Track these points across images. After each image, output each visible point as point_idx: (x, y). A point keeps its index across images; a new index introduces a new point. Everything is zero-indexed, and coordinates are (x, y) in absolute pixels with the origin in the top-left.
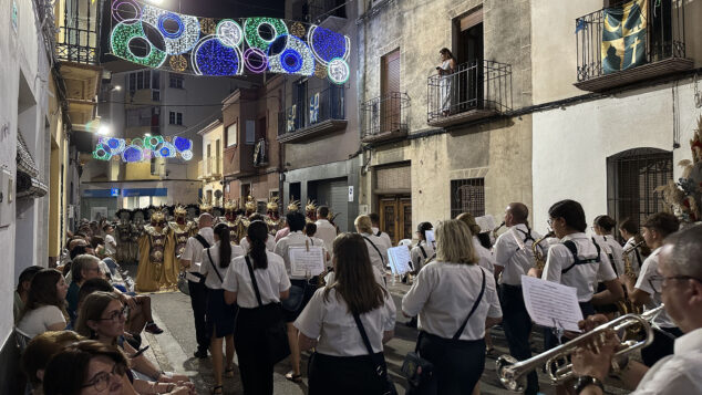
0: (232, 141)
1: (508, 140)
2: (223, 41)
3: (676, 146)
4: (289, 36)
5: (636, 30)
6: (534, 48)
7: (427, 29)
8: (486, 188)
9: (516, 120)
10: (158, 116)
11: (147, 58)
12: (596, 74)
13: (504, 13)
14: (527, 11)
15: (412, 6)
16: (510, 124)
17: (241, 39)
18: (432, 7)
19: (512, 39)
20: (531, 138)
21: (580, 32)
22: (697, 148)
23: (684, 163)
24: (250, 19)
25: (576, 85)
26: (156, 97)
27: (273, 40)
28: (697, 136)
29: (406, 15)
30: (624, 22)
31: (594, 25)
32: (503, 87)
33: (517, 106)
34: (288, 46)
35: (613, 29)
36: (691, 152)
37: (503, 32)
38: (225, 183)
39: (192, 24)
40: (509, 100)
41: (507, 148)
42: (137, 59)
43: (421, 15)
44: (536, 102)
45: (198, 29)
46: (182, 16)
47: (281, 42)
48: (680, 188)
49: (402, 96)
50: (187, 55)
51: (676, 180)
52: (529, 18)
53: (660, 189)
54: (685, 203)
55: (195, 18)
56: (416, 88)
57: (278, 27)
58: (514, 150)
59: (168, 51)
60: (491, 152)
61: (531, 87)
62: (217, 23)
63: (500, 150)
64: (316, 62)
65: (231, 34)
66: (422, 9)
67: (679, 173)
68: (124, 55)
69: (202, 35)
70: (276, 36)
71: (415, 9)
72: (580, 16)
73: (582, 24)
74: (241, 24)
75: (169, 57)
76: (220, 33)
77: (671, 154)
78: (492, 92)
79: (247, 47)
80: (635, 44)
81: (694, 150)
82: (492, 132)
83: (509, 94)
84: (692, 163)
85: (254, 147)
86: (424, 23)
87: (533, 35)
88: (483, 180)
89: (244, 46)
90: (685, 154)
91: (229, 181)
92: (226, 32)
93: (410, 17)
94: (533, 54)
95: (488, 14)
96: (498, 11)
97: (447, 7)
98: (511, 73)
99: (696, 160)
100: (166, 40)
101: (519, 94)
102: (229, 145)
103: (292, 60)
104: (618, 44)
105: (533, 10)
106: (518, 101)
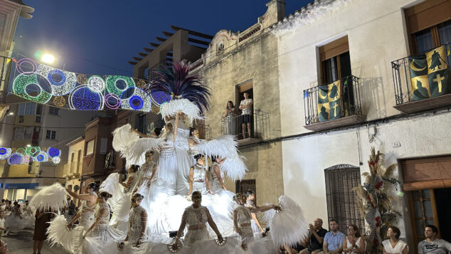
0: (90, 151)
1: (269, 156)
2: (92, 89)
3: (361, 164)
4: (136, 88)
5: (336, 99)
6: (281, 104)
7: (221, 89)
8: (257, 186)
9: (273, 144)
10: (38, 133)
11: (37, 97)
12: (316, 121)
13: (264, 84)
14: (277, 84)
15: (212, 76)
16: (269, 147)
17: (104, 87)
18: (224, 78)
19: (269, 99)
20: (281, 156)
21: (306, 98)
22: (372, 166)
23: (365, 174)
24: (111, 76)
25: (305, 127)
26: (38, 120)
27: (125, 89)
28: (371, 159)
29: (209, 80)
30: (329, 94)
31: (313, 94)
32: (265, 126)
33: (273, 137)
34: (134, 94)
35: (323, 98)
36: (369, 168)
37: (264, 95)
38: (82, 180)
39: (71, 78)
40: (268, 133)
41: (268, 161)
42: (30, 98)
43: (217, 81)
44: (283, 135)
45: (75, 80)
46: (65, 72)
47: (131, 91)
48: (365, 188)
49: (206, 127)
50: (66, 97)
51: (363, 184)
52: (278, 88)
53: (354, 189)
54: (368, 198)
55: (74, 74)
56: (214, 122)
57: (129, 82)
58: (272, 162)
59: (53, 93)
60: (259, 163)
61: (280, 127)
62: (88, 77)
63: (264, 162)
64: (152, 104)
65: (97, 85)
66: (218, 78)
67: (364, 180)
68: (21, 94)
69: (77, 84)
70: (127, 87)
71: (214, 77)
72: (306, 89)
73: (307, 93)
74: (104, 79)
75: (53, 97)
76: (90, 83)
77: (359, 168)
78: (259, 128)
79: (107, 93)
80: (336, 106)
81: (370, 167)
82: (259, 151)
83: (268, 130)
84: (370, 175)
85: (105, 156)
86: (220, 86)
87: (281, 97)
88: (255, 180)
89: (105, 93)
90: (366, 169)
91: (85, 179)
92: (94, 83)
93: (211, 82)
94: (281, 108)
95: (256, 84)
96: (261, 83)
97: (233, 78)
98: (269, 118)
99: (372, 172)
100: (52, 86)
101: (274, 130)
102: (88, 154)
103: (137, 102)
104: (326, 105)
105: (280, 83)
106: (273, 134)
